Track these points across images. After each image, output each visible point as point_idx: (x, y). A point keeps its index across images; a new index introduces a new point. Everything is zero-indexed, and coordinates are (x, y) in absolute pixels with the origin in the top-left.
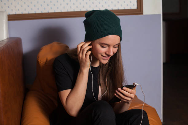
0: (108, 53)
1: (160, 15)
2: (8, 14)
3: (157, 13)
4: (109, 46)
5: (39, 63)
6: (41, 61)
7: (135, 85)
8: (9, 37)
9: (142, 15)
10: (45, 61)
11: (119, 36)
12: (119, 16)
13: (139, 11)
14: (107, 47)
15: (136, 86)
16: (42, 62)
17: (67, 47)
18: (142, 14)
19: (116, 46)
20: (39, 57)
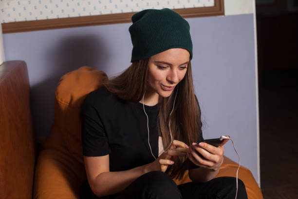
0: (169, 79)
1: (252, 14)
2: (2, 22)
3: (247, 12)
4: (171, 66)
5: (60, 103)
6: (61, 100)
7: (221, 139)
8: (5, 61)
9: (223, 16)
10: (68, 100)
11: (188, 51)
12: (187, 20)
13: (218, 9)
14: (169, 69)
15: (224, 140)
16: (63, 102)
17: (105, 75)
18: (223, 14)
19: (183, 66)
20: (57, 94)
